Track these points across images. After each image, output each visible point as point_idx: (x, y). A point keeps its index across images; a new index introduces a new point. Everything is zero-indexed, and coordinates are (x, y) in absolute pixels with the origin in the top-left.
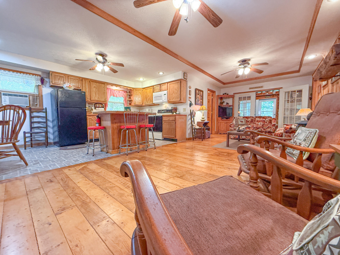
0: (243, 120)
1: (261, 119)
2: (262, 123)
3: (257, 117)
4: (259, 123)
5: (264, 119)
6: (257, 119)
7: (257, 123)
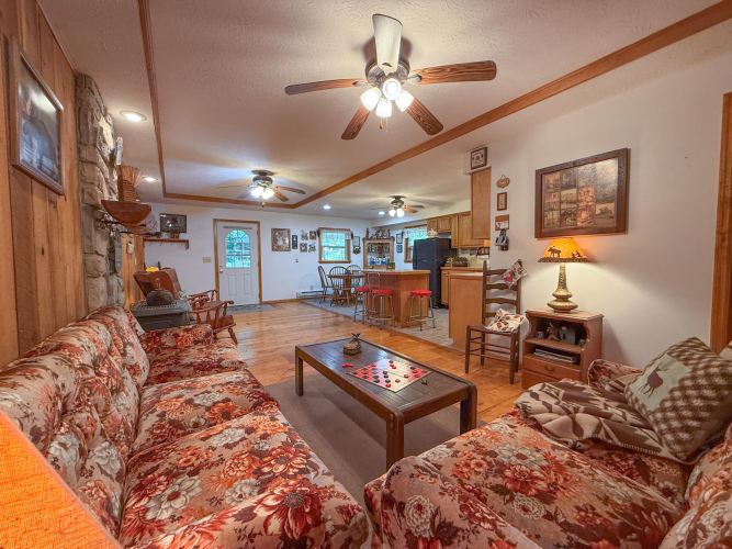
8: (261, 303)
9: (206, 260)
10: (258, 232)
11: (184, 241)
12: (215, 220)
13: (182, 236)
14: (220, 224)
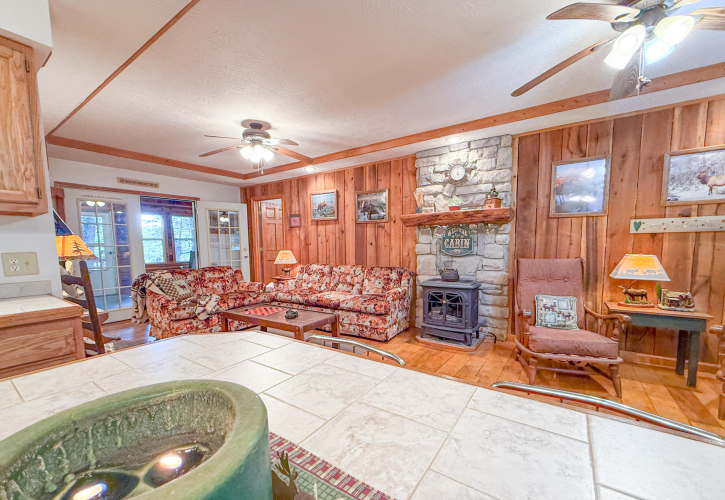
0: (183, 283)
1: (217, 275)
2: (220, 284)
3: (205, 270)
4: (215, 286)
5: (222, 275)
6: (208, 275)
7: (210, 285)
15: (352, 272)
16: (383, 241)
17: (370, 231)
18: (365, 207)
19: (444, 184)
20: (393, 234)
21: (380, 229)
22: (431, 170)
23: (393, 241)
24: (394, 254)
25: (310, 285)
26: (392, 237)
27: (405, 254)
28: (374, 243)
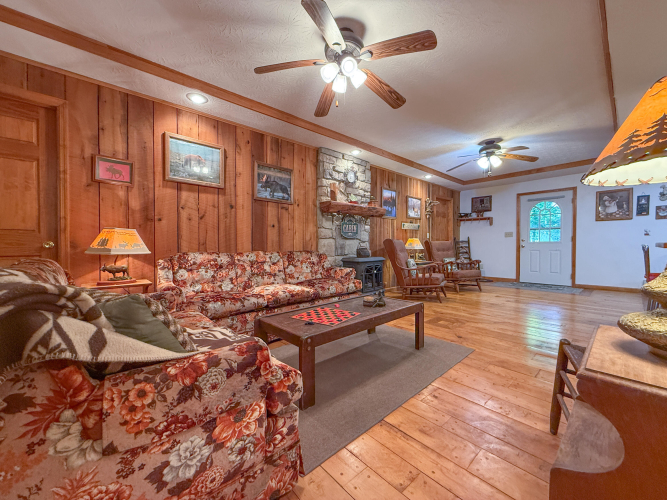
8: (574, 285)
9: (508, 235)
10: (574, 201)
11: (489, 218)
12: (519, 195)
13: (487, 214)
14: (524, 199)
15: (268, 260)
16: (285, 223)
17: (271, 212)
18: (267, 182)
19: (340, 181)
20: (296, 218)
21: (284, 211)
22: (331, 166)
23: (296, 225)
24: (298, 237)
25: (198, 287)
26: (296, 221)
27: (308, 238)
28: (276, 225)
